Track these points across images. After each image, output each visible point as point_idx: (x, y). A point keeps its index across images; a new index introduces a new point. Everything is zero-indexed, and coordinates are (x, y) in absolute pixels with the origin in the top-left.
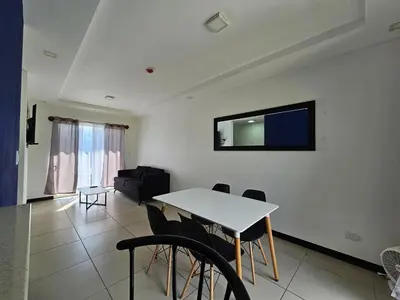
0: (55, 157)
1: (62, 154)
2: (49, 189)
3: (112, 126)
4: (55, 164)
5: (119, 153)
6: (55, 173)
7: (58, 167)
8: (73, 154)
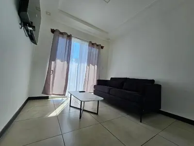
0: (53, 62)
1: (58, 61)
2: (46, 90)
3: (93, 44)
4: (52, 69)
5: (96, 66)
6: (52, 76)
7: (54, 72)
8: (66, 62)
